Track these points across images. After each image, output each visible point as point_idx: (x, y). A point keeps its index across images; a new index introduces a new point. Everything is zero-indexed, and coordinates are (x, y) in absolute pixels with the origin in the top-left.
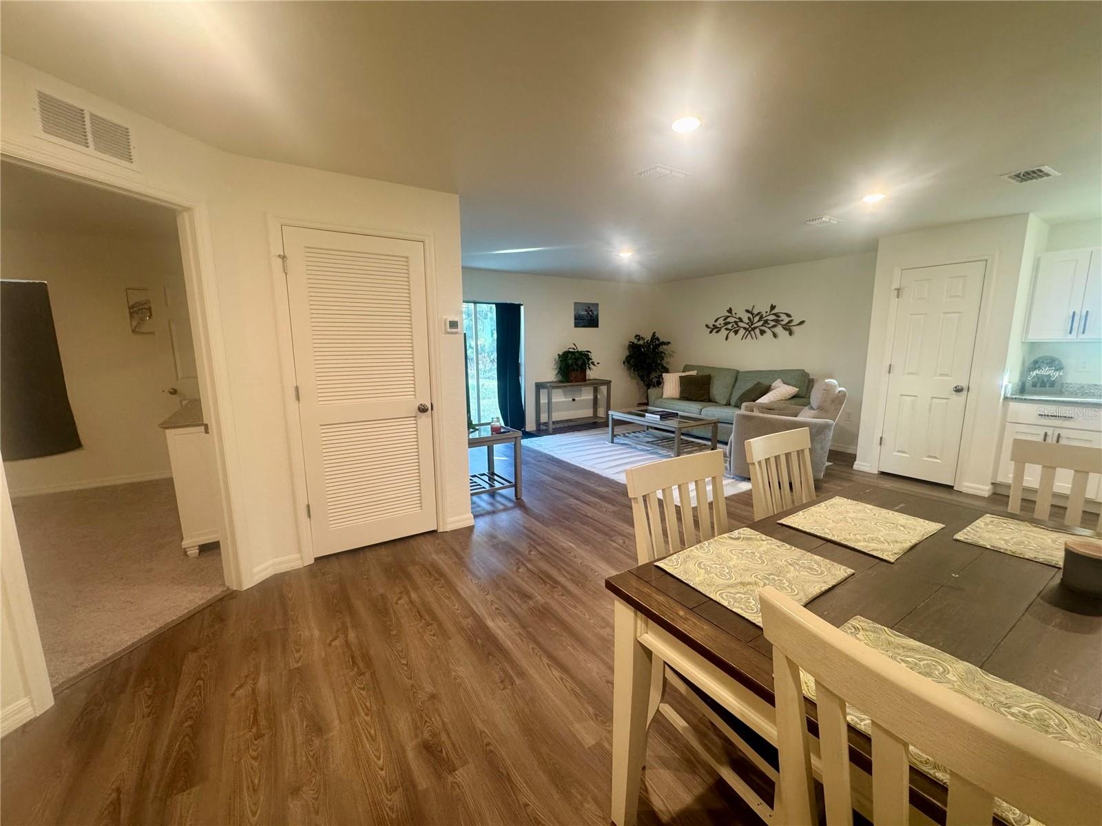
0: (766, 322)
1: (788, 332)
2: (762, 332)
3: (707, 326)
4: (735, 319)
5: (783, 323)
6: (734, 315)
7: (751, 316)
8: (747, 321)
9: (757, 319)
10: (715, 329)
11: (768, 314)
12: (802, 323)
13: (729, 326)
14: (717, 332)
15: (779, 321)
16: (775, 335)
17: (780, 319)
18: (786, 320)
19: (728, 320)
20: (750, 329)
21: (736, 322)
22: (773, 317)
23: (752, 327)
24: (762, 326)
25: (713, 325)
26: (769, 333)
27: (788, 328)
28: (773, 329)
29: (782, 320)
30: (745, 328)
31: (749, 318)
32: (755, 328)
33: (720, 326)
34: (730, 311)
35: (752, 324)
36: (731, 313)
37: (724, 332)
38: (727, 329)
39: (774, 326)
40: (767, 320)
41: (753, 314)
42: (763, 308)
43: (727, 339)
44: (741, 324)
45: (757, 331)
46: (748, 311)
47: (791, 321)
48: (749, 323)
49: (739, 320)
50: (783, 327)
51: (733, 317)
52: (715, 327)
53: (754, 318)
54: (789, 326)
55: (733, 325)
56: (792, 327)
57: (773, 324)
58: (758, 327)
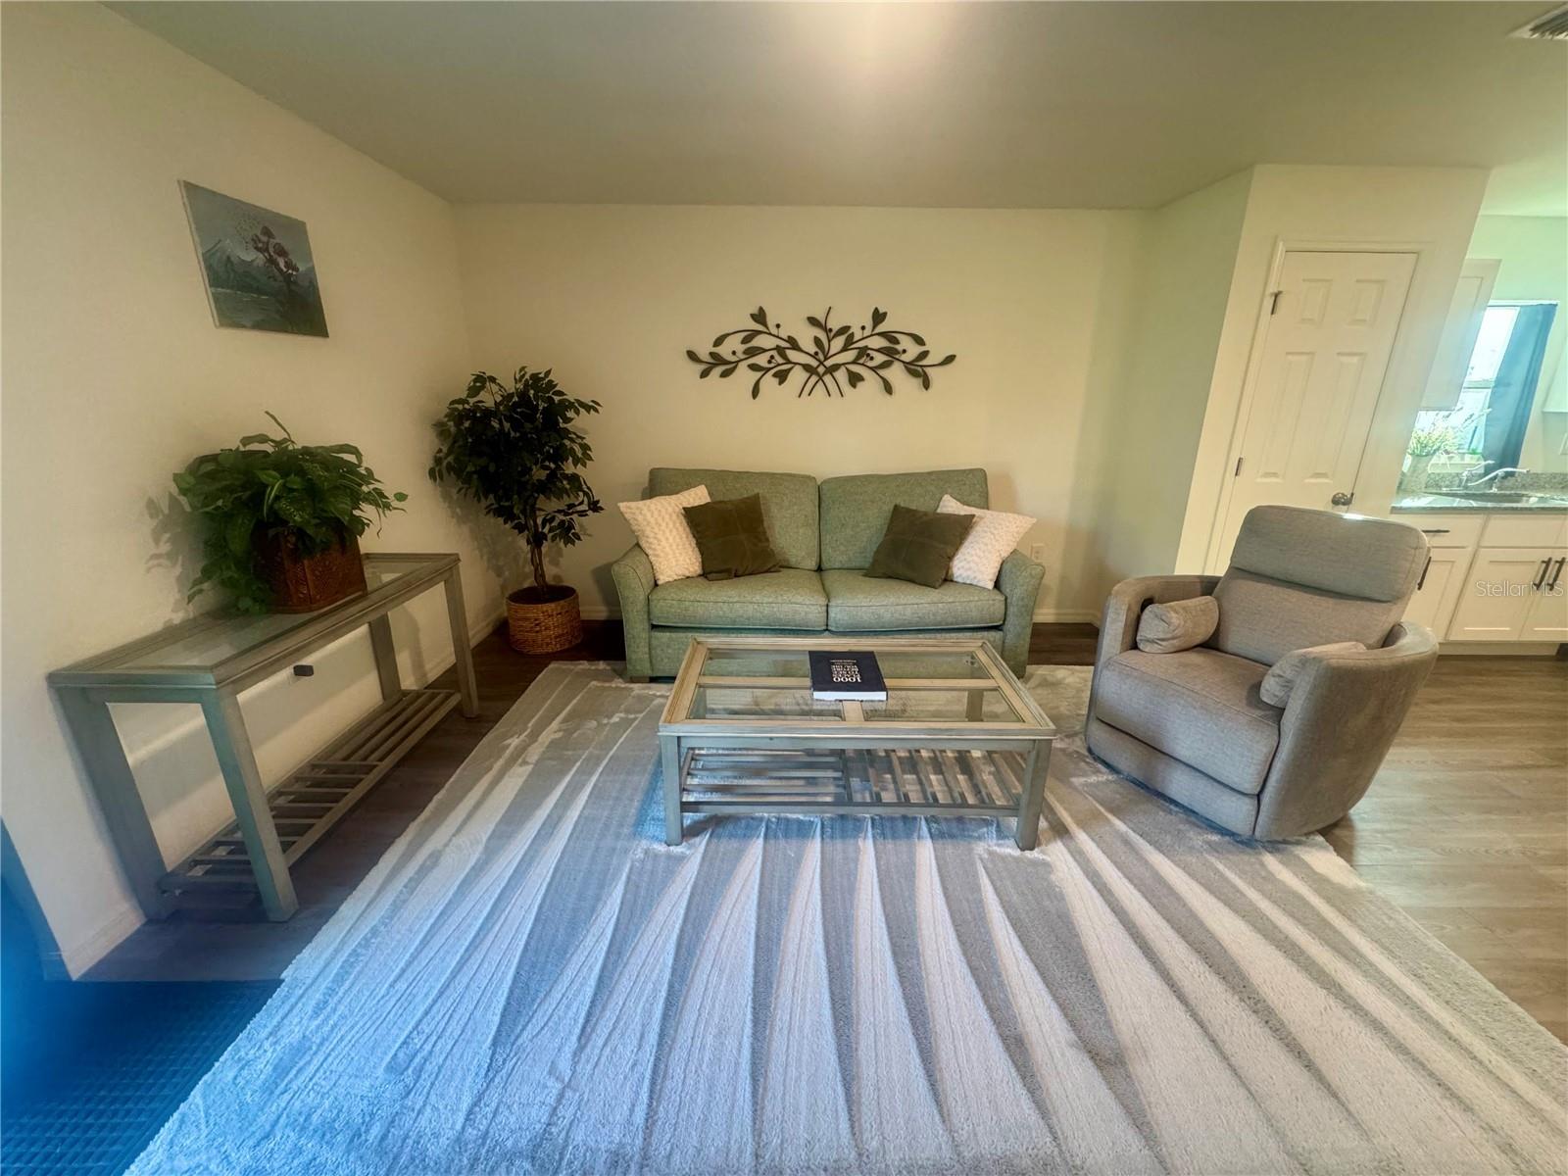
0: (863, 352)
1: (919, 381)
2: (855, 379)
3: (692, 356)
4: (775, 342)
5: (906, 358)
6: (774, 331)
7: (822, 336)
8: (813, 349)
9: (838, 343)
10: (716, 364)
11: (867, 332)
12: (950, 359)
13: (761, 360)
14: (724, 374)
15: (897, 352)
16: (888, 388)
17: (899, 348)
18: (912, 351)
19: (759, 341)
20: (820, 370)
21: (780, 350)
22: (879, 342)
23: (828, 363)
24: (854, 362)
25: (712, 354)
26: (871, 383)
27: (917, 370)
28: (882, 372)
29: (904, 351)
30: (807, 367)
31: (817, 341)
32: (836, 367)
33: (734, 359)
34: (760, 317)
35: (826, 359)
36: (766, 326)
37: (744, 377)
38: (754, 367)
39: (885, 365)
40: (866, 348)
41: (828, 331)
42: (858, 319)
43: (755, 392)
44: (792, 355)
45: (841, 375)
46: (813, 321)
47: (924, 355)
48: (816, 353)
49: (787, 345)
50: (906, 367)
51: (770, 334)
52: (718, 360)
53: (829, 341)
54: (921, 366)
55: (772, 357)
56: (927, 370)
57: (880, 358)
58: (843, 364)
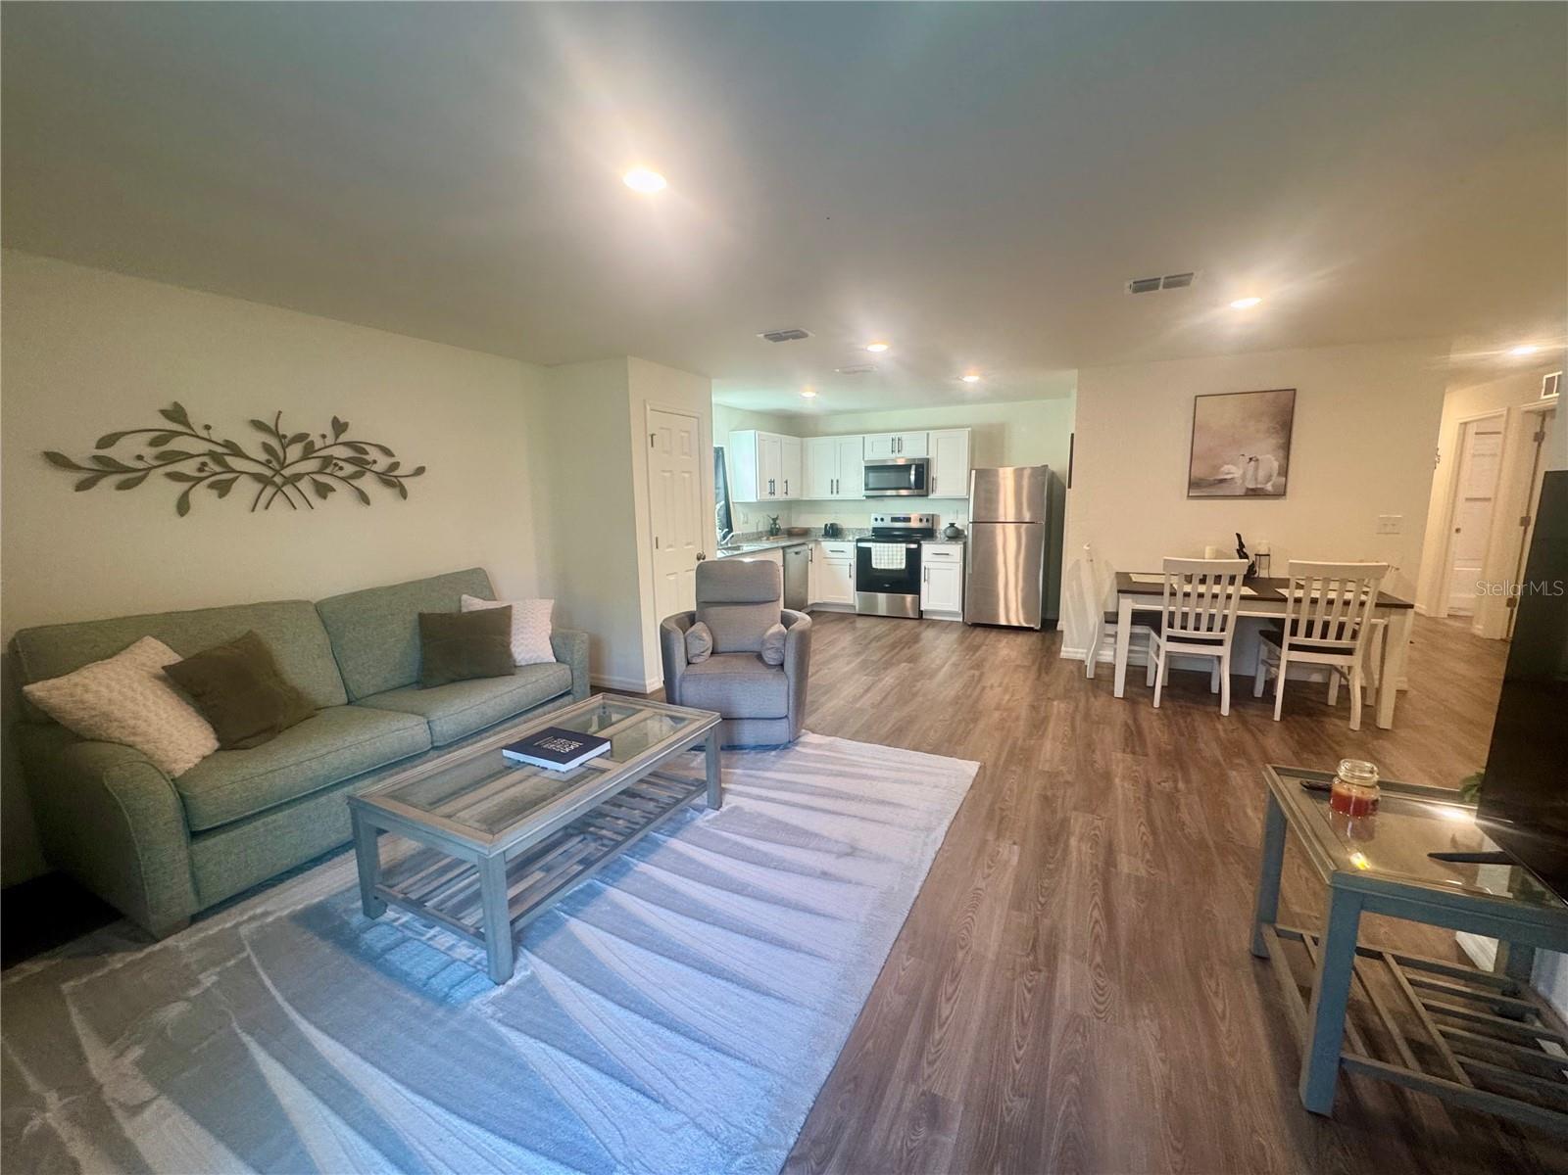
0: (327, 461)
1: (397, 490)
2: (323, 491)
3: (57, 460)
4: (205, 447)
5: (378, 468)
6: (201, 432)
7: (274, 443)
8: (263, 457)
9: (295, 451)
10: (106, 472)
11: (329, 441)
13: (188, 467)
14: (124, 486)
15: (367, 462)
16: (365, 499)
17: (368, 458)
18: (383, 463)
19: (176, 444)
20: (275, 479)
21: (215, 456)
22: (345, 452)
23: (287, 472)
25: (97, 458)
27: (390, 479)
28: (356, 483)
29: (375, 462)
30: (257, 477)
31: (267, 448)
32: (298, 477)
33: (140, 465)
34: (176, 414)
35: (283, 466)
36: (187, 425)
37: (161, 488)
38: (175, 477)
39: (357, 475)
40: (331, 457)
41: (281, 438)
42: (317, 428)
43: (182, 508)
44: (235, 462)
45: (305, 485)
46: (258, 425)
47: (395, 466)
48: (269, 461)
49: (225, 450)
50: (380, 478)
51: (198, 437)
52: (106, 467)
53: (284, 448)
54: (396, 477)
55: (204, 464)
56: (401, 480)
57: (349, 469)
58: (308, 474)
